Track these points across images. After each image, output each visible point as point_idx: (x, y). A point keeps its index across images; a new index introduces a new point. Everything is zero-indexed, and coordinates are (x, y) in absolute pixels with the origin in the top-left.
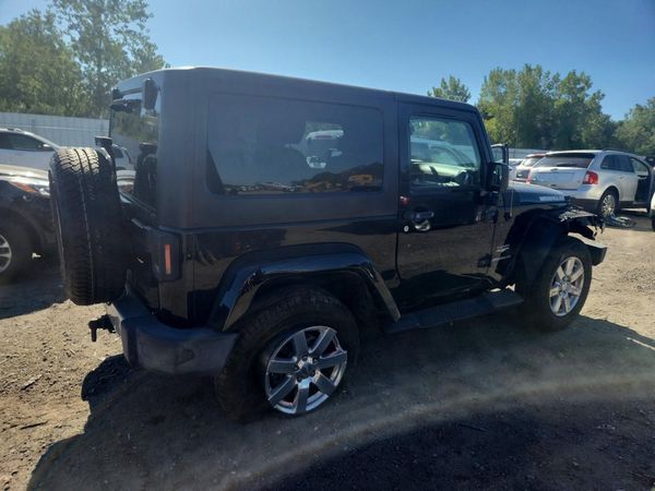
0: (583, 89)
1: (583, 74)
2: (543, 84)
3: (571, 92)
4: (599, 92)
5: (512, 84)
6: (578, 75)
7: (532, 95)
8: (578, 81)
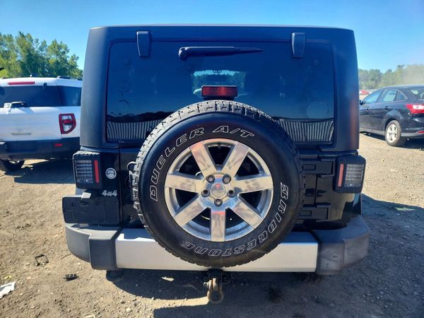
0: (64, 53)
1: (61, 42)
2: (36, 47)
3: (57, 54)
4: (75, 55)
5: (12, 45)
6: (59, 43)
7: (30, 54)
8: (60, 47)
